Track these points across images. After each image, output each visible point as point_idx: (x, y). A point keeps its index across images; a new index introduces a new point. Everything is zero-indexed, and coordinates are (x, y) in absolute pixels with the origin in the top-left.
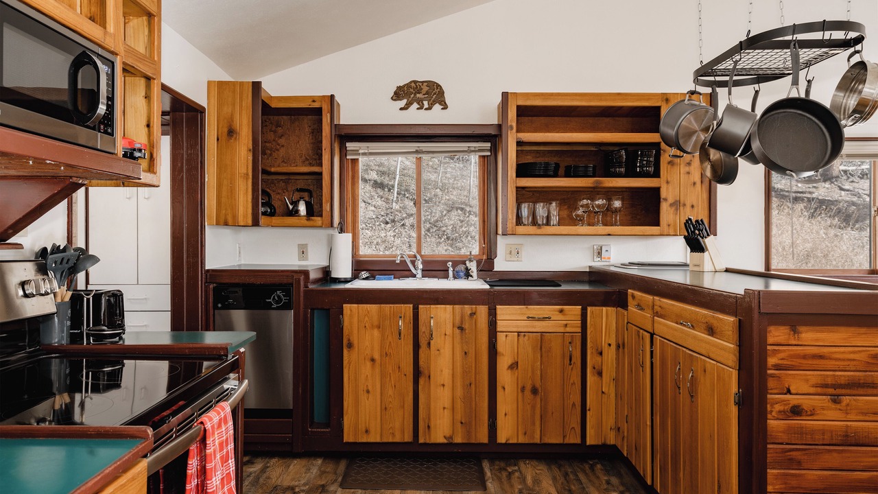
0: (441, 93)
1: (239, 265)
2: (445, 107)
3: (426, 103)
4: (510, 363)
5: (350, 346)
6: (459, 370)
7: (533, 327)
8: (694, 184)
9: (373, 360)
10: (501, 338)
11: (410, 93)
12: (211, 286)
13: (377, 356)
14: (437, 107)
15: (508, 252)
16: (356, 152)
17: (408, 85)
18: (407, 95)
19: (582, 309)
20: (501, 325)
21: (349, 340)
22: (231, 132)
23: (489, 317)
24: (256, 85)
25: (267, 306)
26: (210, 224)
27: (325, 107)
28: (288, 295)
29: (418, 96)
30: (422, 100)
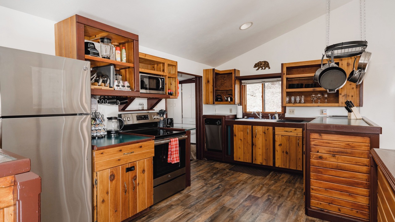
0: (268, 64)
1: (215, 114)
2: (269, 68)
3: (264, 68)
4: (279, 144)
5: (235, 135)
6: (264, 145)
7: (286, 134)
8: (353, 88)
9: (241, 140)
10: (276, 136)
11: (259, 65)
12: (204, 119)
13: (242, 139)
14: (267, 68)
15: (290, 111)
16: (244, 83)
17: (258, 63)
18: (258, 66)
19: (303, 129)
20: (276, 133)
22: (208, 82)
23: (273, 130)
24: (214, 69)
25: (216, 124)
26: (204, 104)
27: (233, 72)
28: (221, 122)
29: (261, 66)
30: (262, 67)
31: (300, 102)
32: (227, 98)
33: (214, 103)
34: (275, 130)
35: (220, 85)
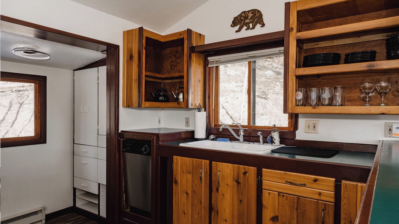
0: (261, 15)
2: (263, 25)
3: (251, 25)
4: (272, 216)
5: (176, 182)
6: (236, 212)
7: (291, 190)
9: (187, 194)
10: (265, 193)
12: (122, 140)
13: (190, 192)
14: (258, 26)
15: (307, 126)
16: (213, 62)
17: (240, 15)
18: (240, 22)
19: (336, 181)
20: (266, 183)
21: (175, 178)
22: (131, 57)
23: (257, 177)
24: (141, 30)
25: (141, 153)
26: (123, 107)
27: (186, 37)
28: (150, 147)
29: (247, 21)
30: (248, 23)
31: (331, 104)
32: (178, 95)
33: (139, 106)
34: (264, 178)
35: (169, 68)
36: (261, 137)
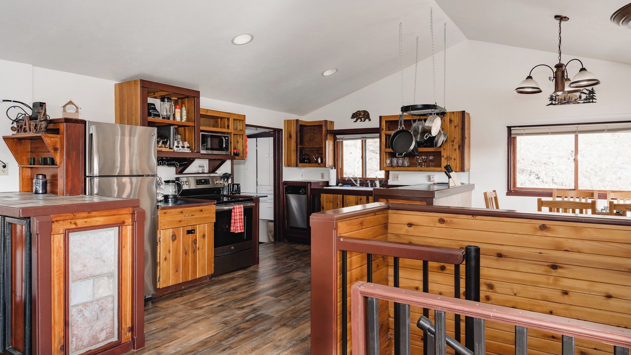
0: (368, 114)
1: (302, 180)
2: (370, 120)
8: (455, 150)
11: (357, 116)
12: (284, 186)
14: (367, 120)
15: (394, 177)
16: (339, 139)
17: (357, 113)
18: (356, 116)
21: (323, 206)
22: (290, 136)
23: (367, 201)
24: (297, 121)
25: (299, 194)
26: (285, 166)
27: (324, 124)
28: (305, 190)
29: (360, 116)
30: (361, 118)
31: (403, 166)
32: (317, 159)
33: (297, 166)
34: (370, 201)
35: (309, 140)
36: (369, 184)
